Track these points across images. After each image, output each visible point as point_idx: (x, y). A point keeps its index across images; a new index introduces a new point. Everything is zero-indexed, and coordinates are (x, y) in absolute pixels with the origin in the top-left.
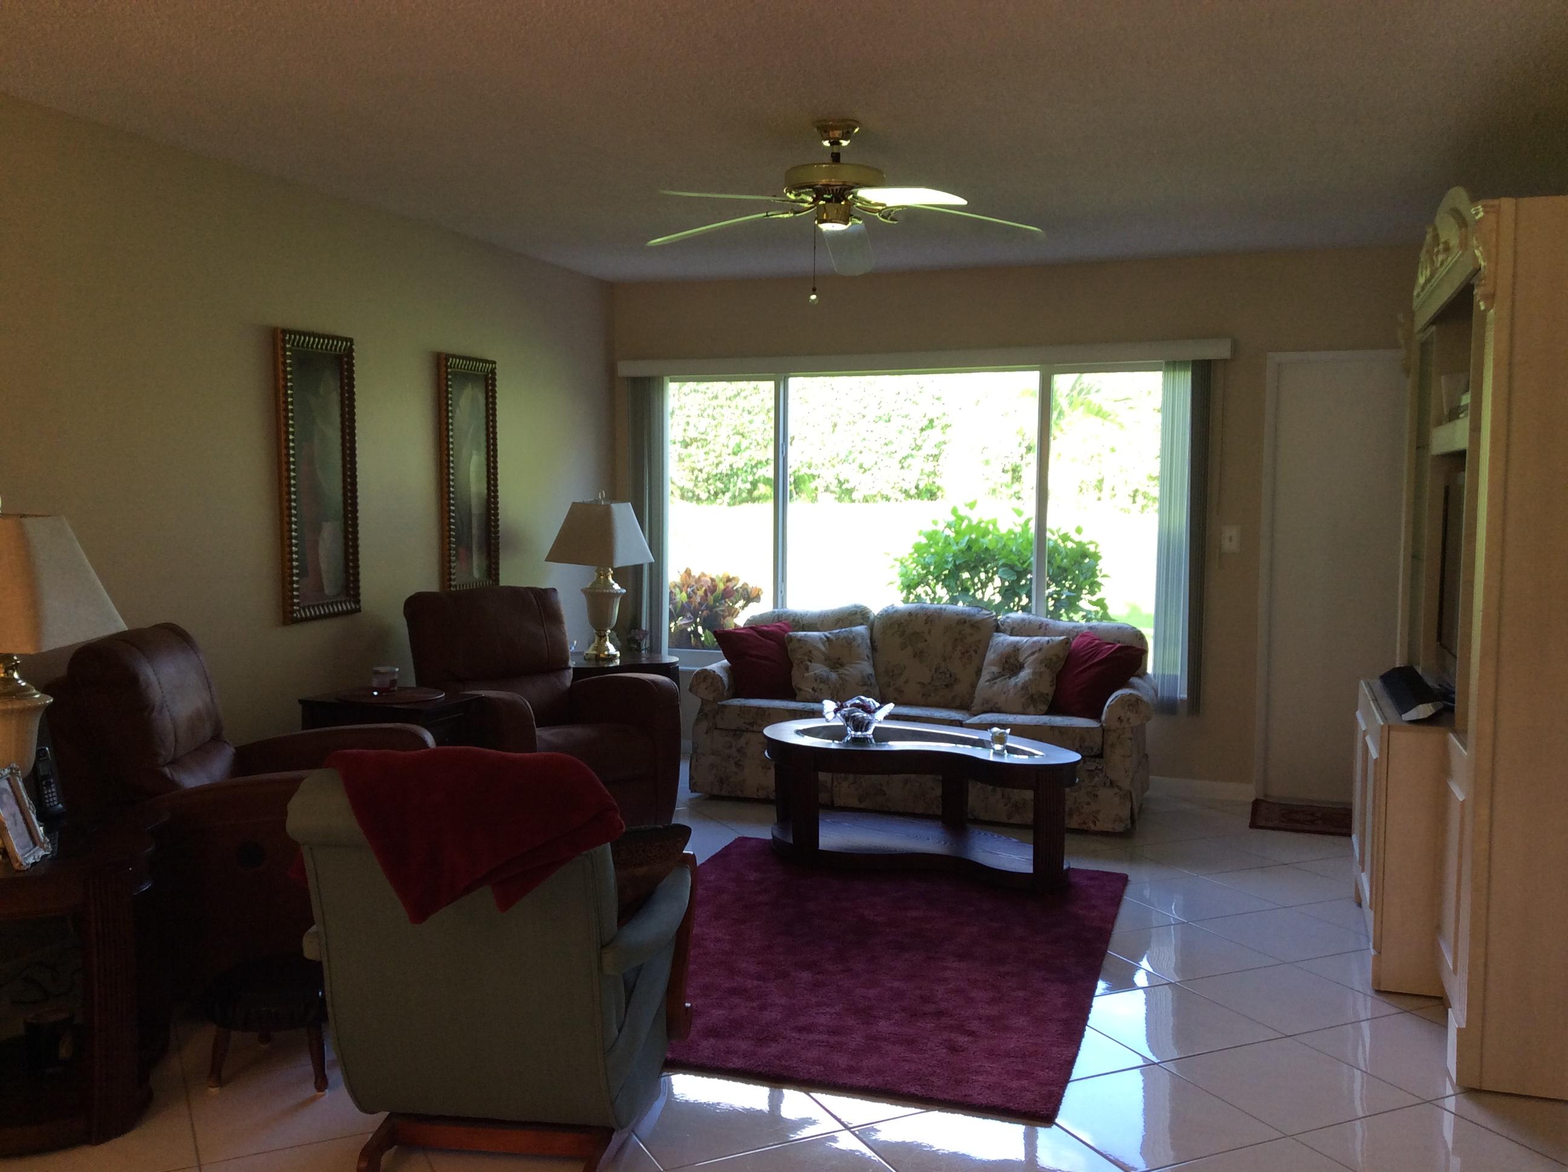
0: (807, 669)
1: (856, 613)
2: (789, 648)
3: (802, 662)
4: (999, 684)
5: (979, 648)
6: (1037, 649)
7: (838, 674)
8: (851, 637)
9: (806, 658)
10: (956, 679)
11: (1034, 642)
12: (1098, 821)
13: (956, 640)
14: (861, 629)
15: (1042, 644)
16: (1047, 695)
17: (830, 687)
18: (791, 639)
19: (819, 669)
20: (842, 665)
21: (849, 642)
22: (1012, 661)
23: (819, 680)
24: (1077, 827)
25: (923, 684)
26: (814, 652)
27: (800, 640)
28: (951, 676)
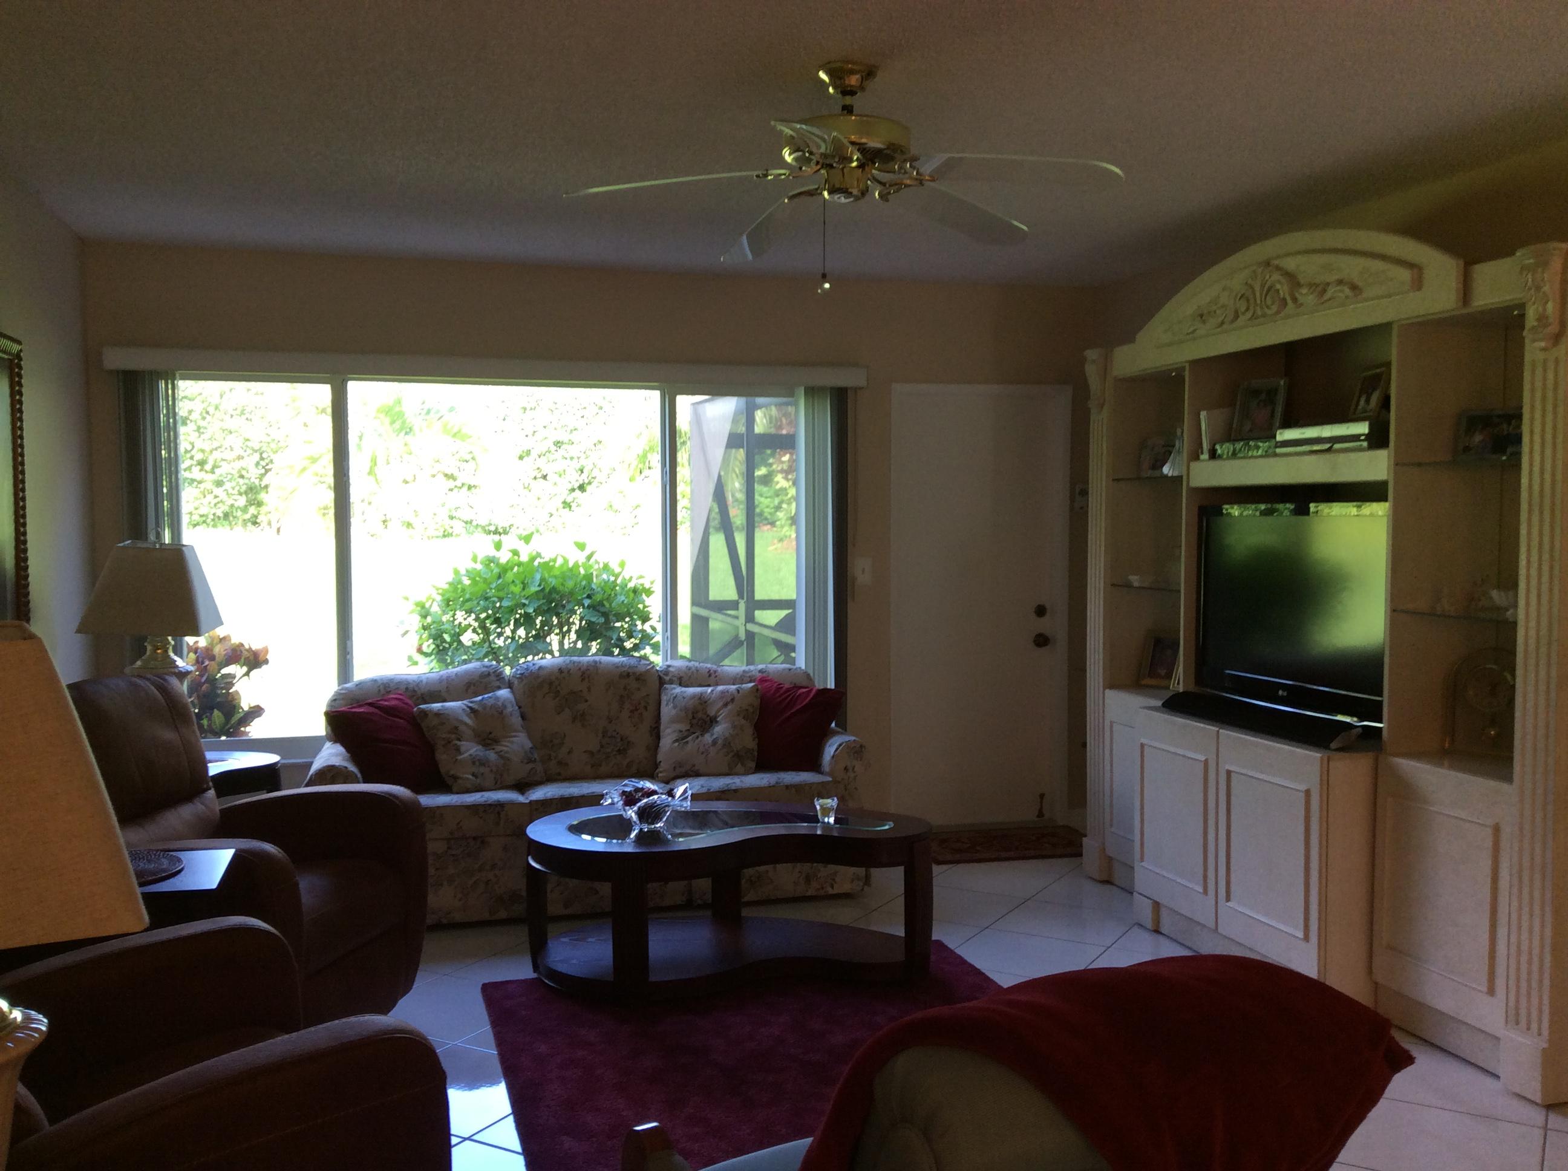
0: (458, 750)
1: (489, 674)
2: (423, 725)
3: (449, 742)
4: (692, 745)
5: (648, 703)
6: (729, 700)
7: (496, 753)
8: (500, 703)
9: (453, 736)
10: (629, 742)
11: (722, 692)
12: (836, 883)
13: (622, 697)
14: (504, 693)
15: (732, 694)
16: (753, 750)
17: (491, 771)
18: (425, 714)
19: (471, 749)
20: (496, 741)
21: (498, 712)
22: (700, 715)
23: (477, 763)
24: (814, 894)
25: (592, 754)
26: (462, 728)
27: (438, 714)
28: (622, 740)
